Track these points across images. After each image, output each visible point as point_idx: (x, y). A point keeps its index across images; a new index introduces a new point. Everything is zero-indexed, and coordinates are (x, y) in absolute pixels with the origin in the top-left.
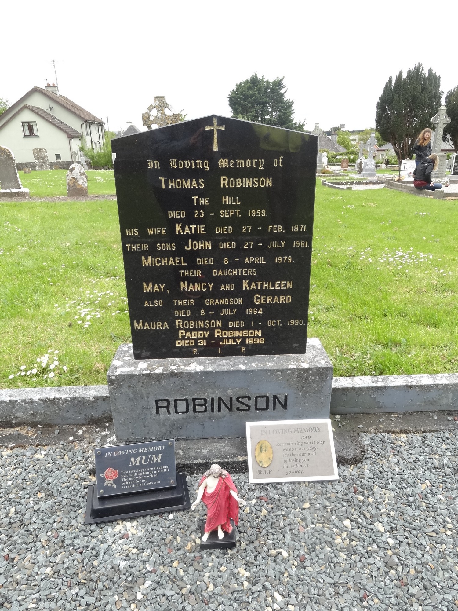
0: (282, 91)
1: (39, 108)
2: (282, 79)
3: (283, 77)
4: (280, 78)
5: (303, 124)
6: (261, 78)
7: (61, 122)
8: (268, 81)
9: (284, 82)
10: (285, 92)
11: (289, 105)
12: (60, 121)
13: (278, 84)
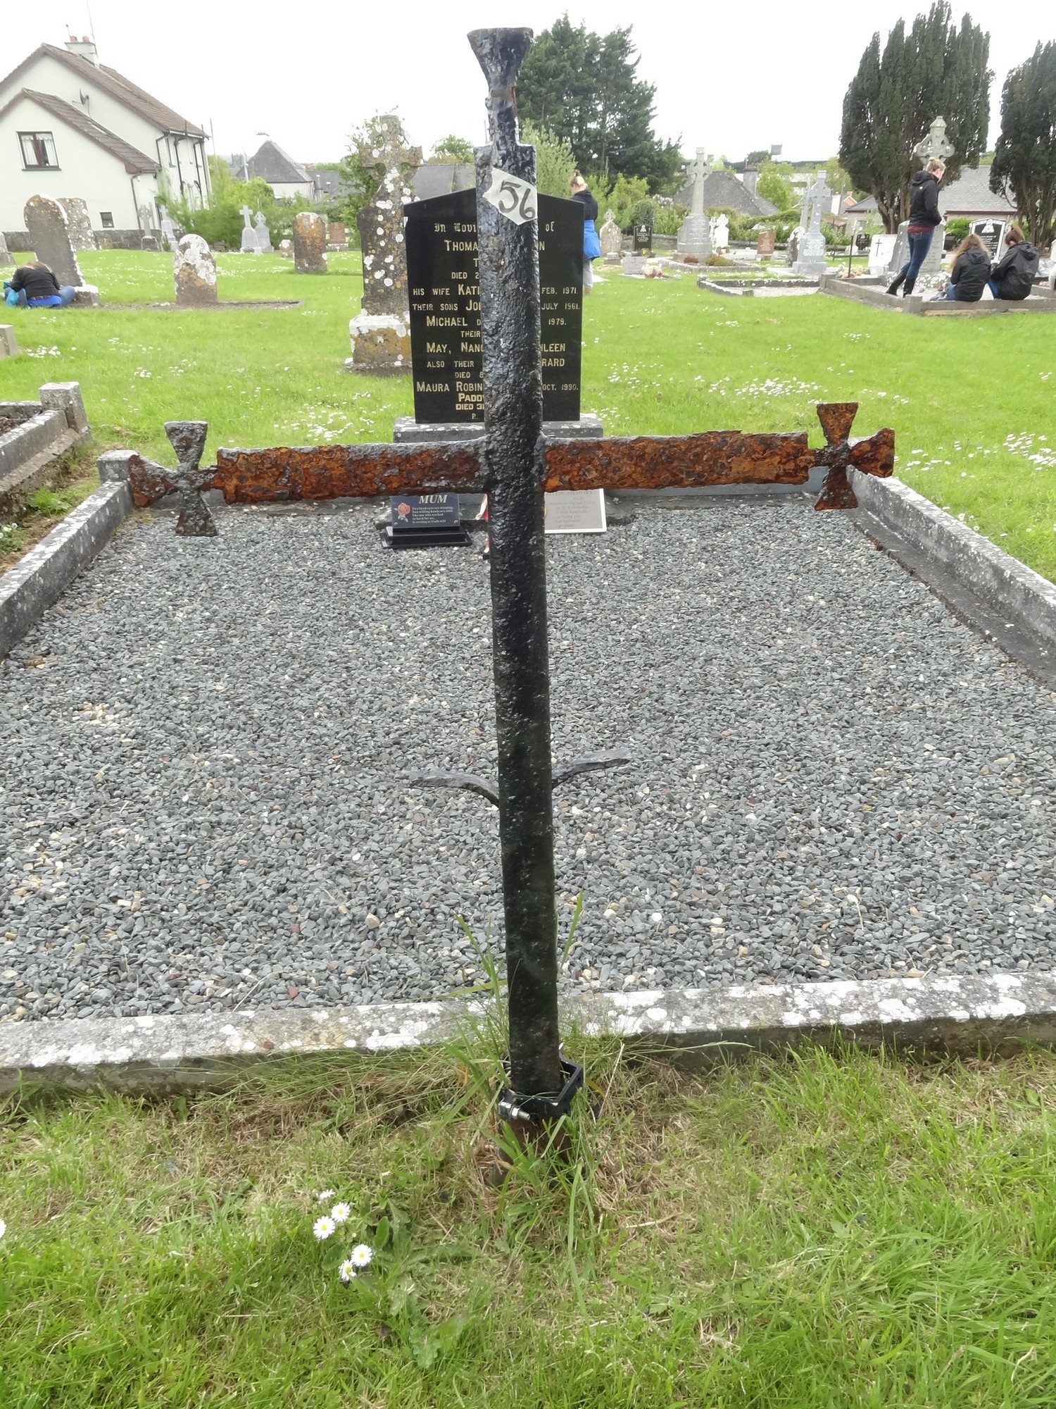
0: (629, 60)
1: (54, 98)
2: (629, 31)
4: (624, 28)
5: (677, 145)
6: (578, 27)
7: (109, 135)
8: (594, 34)
9: (632, 39)
10: (637, 63)
11: (644, 96)
12: (105, 130)
13: (619, 44)
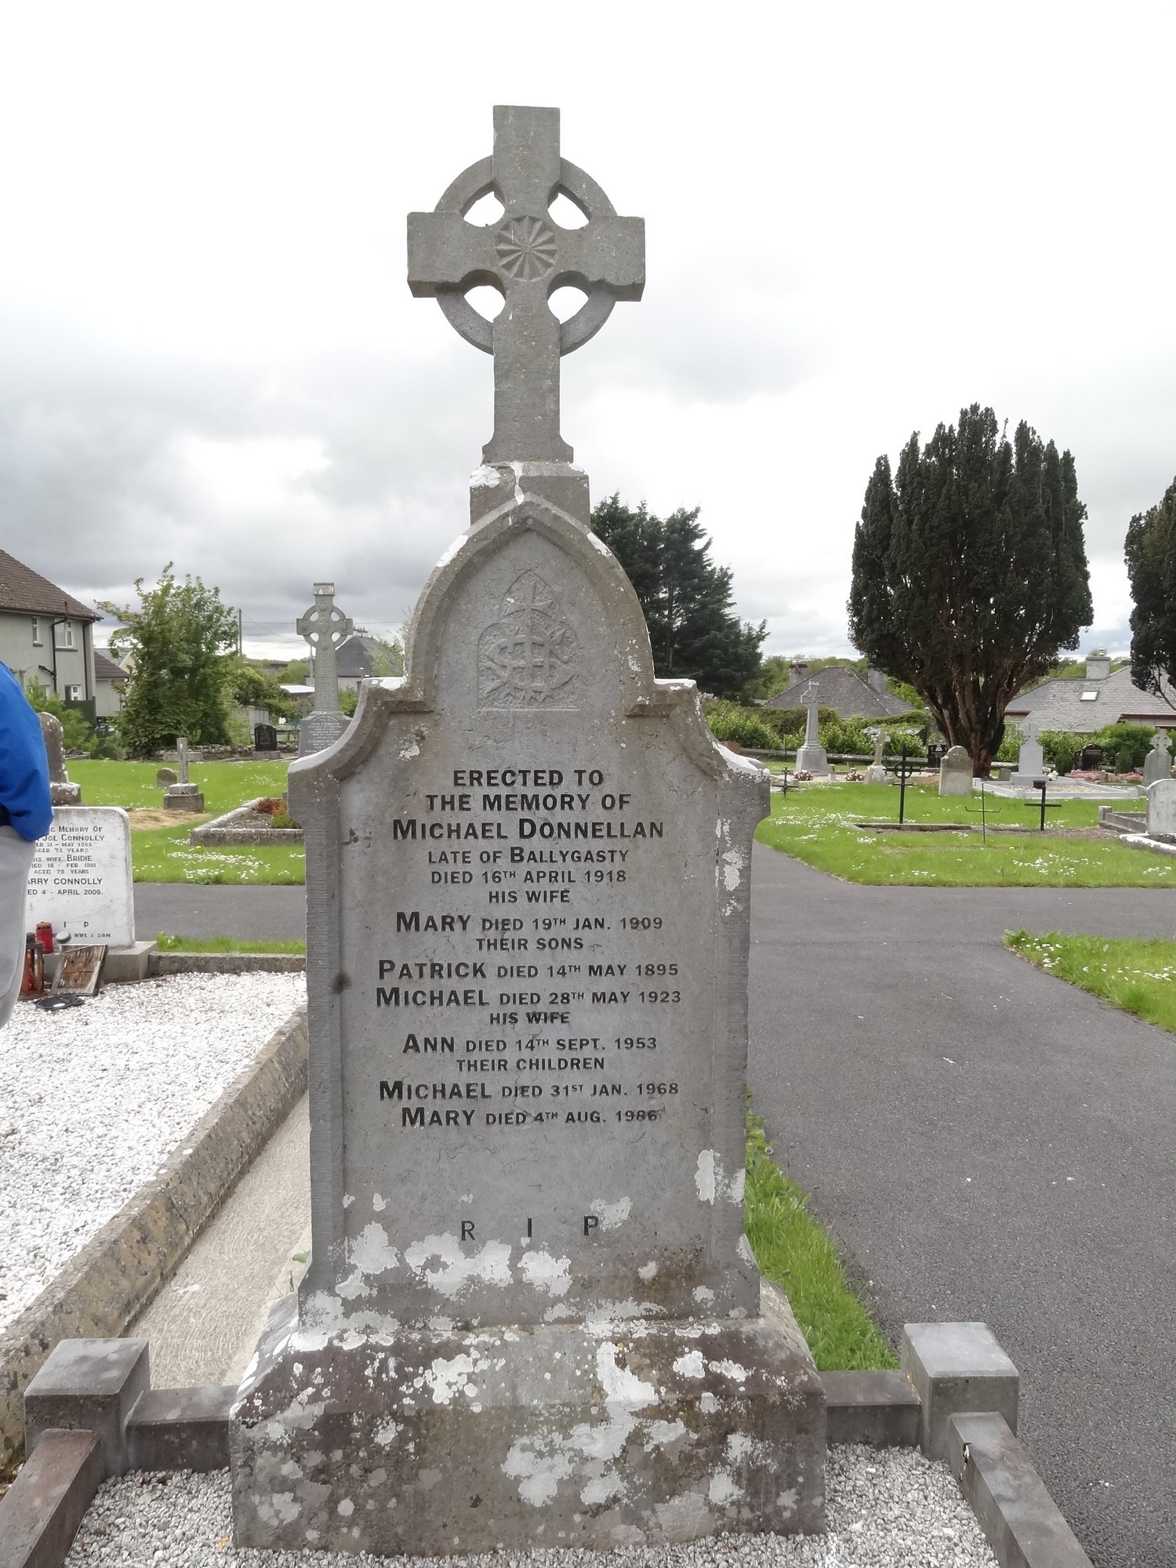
0: (697, 545)
2: (694, 515)
3: (697, 510)
4: (689, 510)
5: (758, 636)
6: (637, 511)
8: (652, 519)
9: (701, 521)
10: (706, 547)
11: (718, 586)
13: (683, 528)
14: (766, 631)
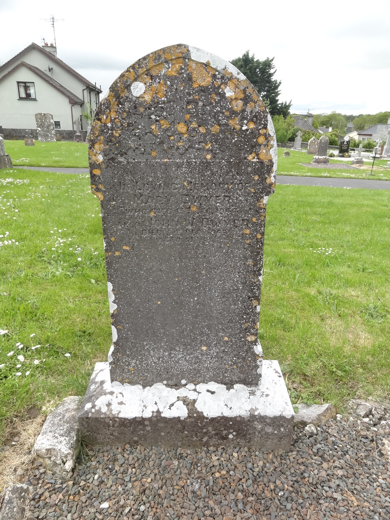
0: (272, 71)
1: (36, 68)
4: (271, 59)
5: (288, 105)
6: (252, 57)
10: (274, 73)
11: (276, 86)
12: (60, 84)
13: (268, 64)
14: (291, 104)
